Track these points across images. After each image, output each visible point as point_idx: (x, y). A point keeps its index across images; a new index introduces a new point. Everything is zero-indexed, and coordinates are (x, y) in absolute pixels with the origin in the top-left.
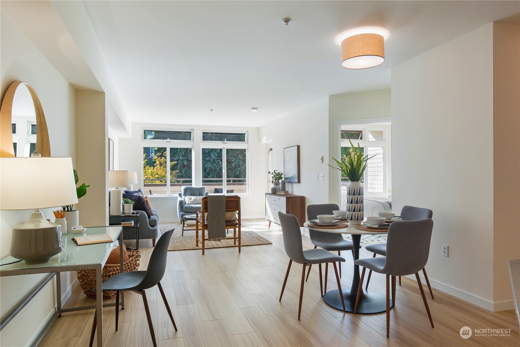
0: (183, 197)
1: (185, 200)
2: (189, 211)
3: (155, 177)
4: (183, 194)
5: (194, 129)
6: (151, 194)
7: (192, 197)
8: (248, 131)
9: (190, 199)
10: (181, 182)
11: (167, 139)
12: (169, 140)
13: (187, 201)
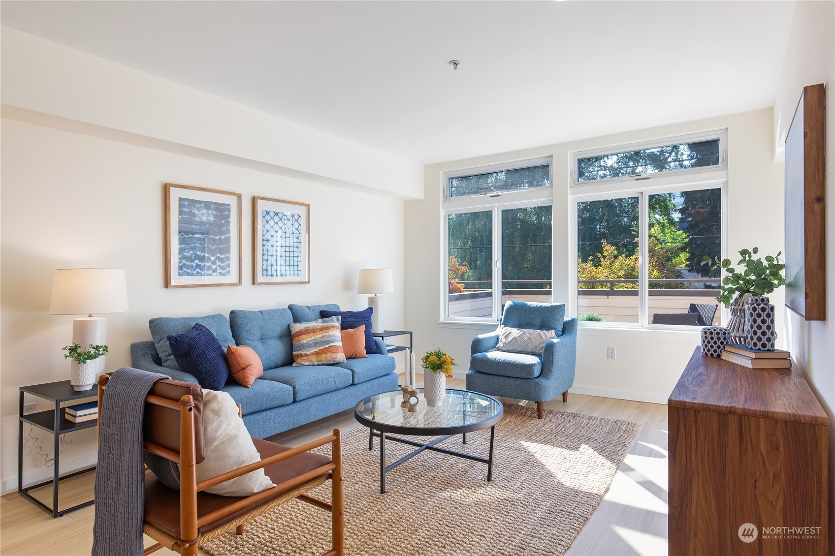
4: (502, 320)
9: (507, 336)
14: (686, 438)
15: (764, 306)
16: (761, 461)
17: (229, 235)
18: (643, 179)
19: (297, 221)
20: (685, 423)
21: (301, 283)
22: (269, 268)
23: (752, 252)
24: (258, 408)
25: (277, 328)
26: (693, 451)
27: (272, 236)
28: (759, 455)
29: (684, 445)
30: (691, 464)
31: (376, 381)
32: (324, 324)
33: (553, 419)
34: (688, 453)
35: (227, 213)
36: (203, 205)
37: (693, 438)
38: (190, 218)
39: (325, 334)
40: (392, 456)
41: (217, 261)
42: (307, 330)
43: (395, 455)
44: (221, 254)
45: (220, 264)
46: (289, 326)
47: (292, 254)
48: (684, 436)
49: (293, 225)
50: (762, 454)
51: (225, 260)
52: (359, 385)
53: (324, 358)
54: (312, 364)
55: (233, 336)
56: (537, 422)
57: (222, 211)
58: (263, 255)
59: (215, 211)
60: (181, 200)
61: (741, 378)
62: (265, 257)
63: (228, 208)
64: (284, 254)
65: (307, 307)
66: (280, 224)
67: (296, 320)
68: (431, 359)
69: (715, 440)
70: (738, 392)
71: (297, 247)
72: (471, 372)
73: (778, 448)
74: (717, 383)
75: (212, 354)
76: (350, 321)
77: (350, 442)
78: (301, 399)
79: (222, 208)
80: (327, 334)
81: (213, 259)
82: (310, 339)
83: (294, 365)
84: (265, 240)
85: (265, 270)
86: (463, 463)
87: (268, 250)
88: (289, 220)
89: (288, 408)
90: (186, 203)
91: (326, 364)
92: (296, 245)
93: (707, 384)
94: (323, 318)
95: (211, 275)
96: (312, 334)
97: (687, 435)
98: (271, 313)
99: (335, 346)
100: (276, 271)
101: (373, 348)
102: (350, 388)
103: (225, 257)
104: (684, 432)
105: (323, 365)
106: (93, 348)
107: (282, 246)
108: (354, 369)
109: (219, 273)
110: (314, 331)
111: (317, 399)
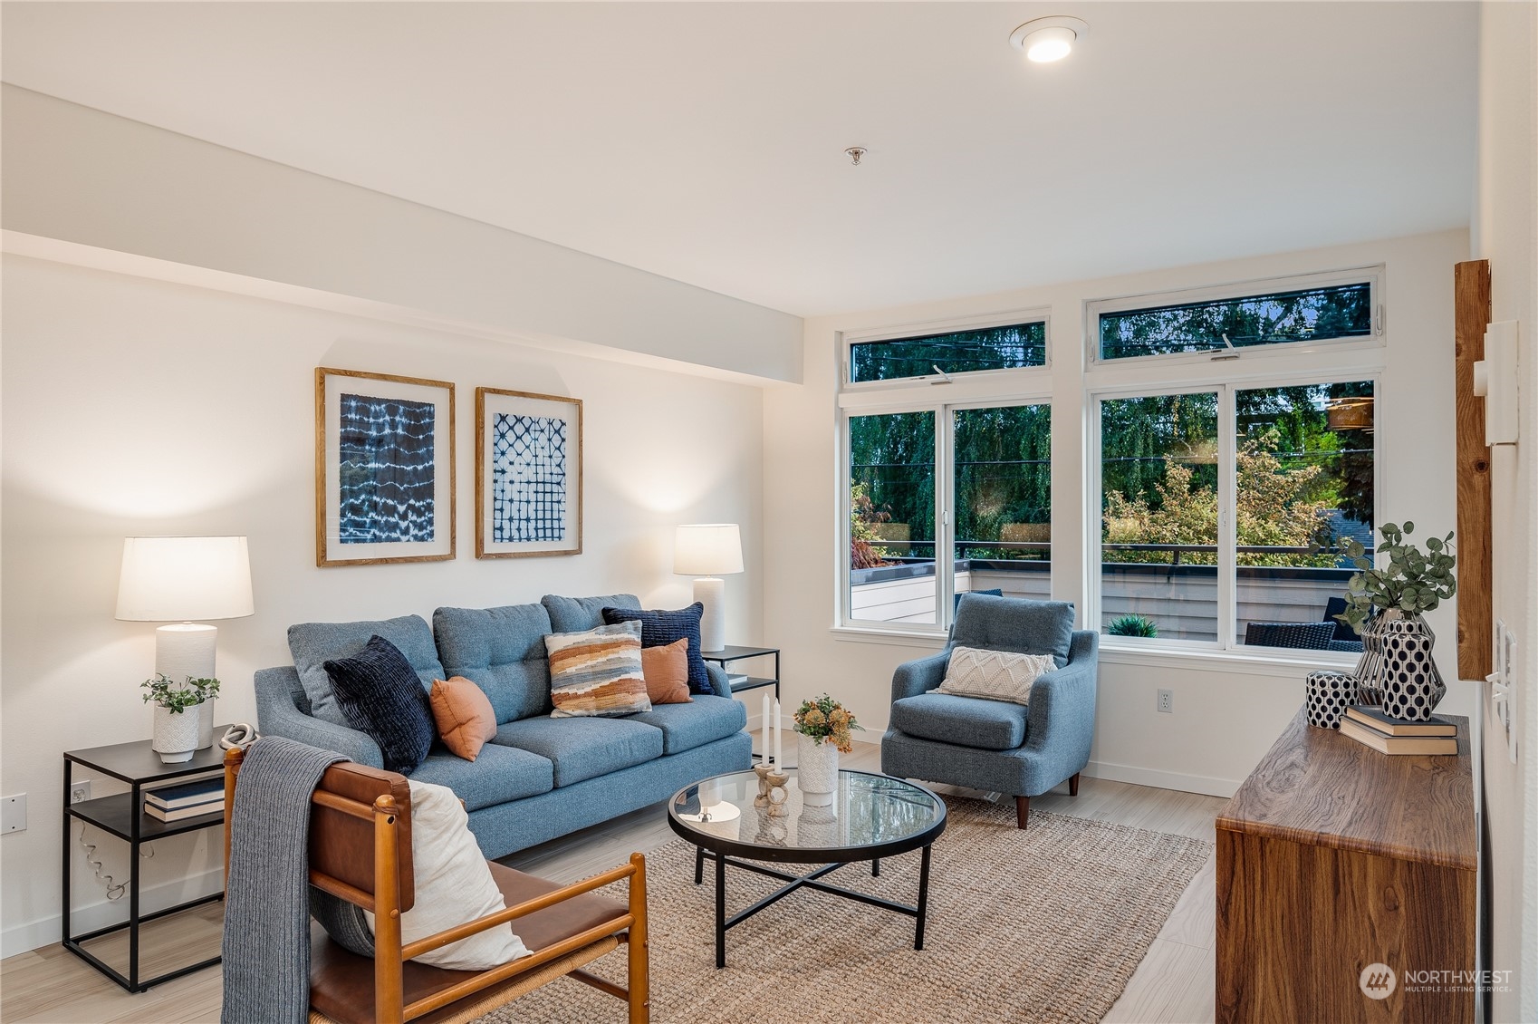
4: (954, 629)
8: (1381, 266)
14: (1245, 886)
15: (1413, 639)
16: (1368, 931)
17: (431, 463)
18: (1225, 358)
19: (557, 432)
20: (1244, 859)
21: (567, 553)
22: (506, 524)
23: (1402, 530)
24: (489, 800)
25: (521, 645)
26: (1257, 909)
27: (511, 463)
28: (1366, 920)
29: (1243, 898)
30: (1253, 931)
31: (710, 748)
32: (609, 637)
33: (1048, 830)
34: (1249, 912)
35: (427, 420)
36: (383, 406)
37: (1258, 887)
38: (360, 432)
39: (611, 656)
40: (739, 898)
41: (410, 513)
42: (578, 648)
43: (744, 894)
44: (418, 500)
45: (414, 518)
46: (543, 639)
47: (548, 497)
48: (1242, 881)
49: (550, 440)
50: (1370, 918)
51: (425, 512)
52: (677, 756)
53: (608, 702)
54: (586, 713)
55: (440, 659)
56: (1017, 834)
57: (418, 417)
58: (495, 499)
59: (406, 417)
60: (345, 398)
61: (1360, 774)
62: (498, 504)
63: (430, 412)
64: (532, 497)
65: (578, 601)
66: (527, 438)
67: (556, 627)
68: (810, 716)
69: (1295, 891)
70: (1344, 803)
71: (559, 484)
72: (891, 733)
73: (1396, 908)
74: (1315, 783)
75: (405, 697)
76: (658, 631)
77: (660, 868)
78: (567, 782)
79: (418, 411)
80: (616, 656)
81: (402, 508)
82: (583, 666)
83: (554, 714)
84: (499, 471)
85: (497, 529)
86: (871, 915)
87: (503, 491)
88: (542, 431)
89: (543, 800)
90: (353, 404)
91: (614, 714)
92: (556, 479)
93: (1296, 787)
94: (607, 624)
95: (398, 540)
96: (586, 656)
97: (1247, 881)
98: (510, 613)
99: (630, 680)
100: (519, 529)
101: (702, 684)
102: (660, 761)
103: (423, 506)
104: (1242, 876)
105: (608, 716)
106: (194, 683)
107: (529, 482)
108: (667, 724)
109: (413, 536)
110: (591, 649)
111: (598, 783)
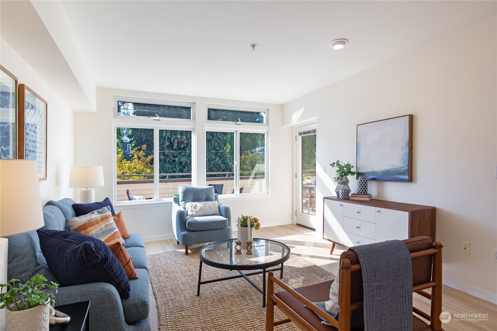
0: (181, 203)
1: (185, 208)
2: (196, 229)
3: (133, 171)
4: (181, 198)
5: (195, 103)
6: (130, 199)
7: (197, 203)
8: (268, 109)
9: (195, 207)
10: (167, 177)
11: (154, 116)
12: (157, 118)
13: (190, 210)
18: (238, 124)
19: (41, 116)
27: (30, 130)
39: (107, 223)
41: (2, 154)
42: (90, 222)
44: (5, 146)
47: (39, 150)
49: (39, 120)
58: (26, 149)
64: (35, 150)
66: (34, 118)
80: (109, 223)
82: (97, 230)
84: (27, 134)
87: (28, 145)
88: (38, 115)
96: (96, 225)
103: (6, 150)
107: (34, 141)
110: (97, 222)
